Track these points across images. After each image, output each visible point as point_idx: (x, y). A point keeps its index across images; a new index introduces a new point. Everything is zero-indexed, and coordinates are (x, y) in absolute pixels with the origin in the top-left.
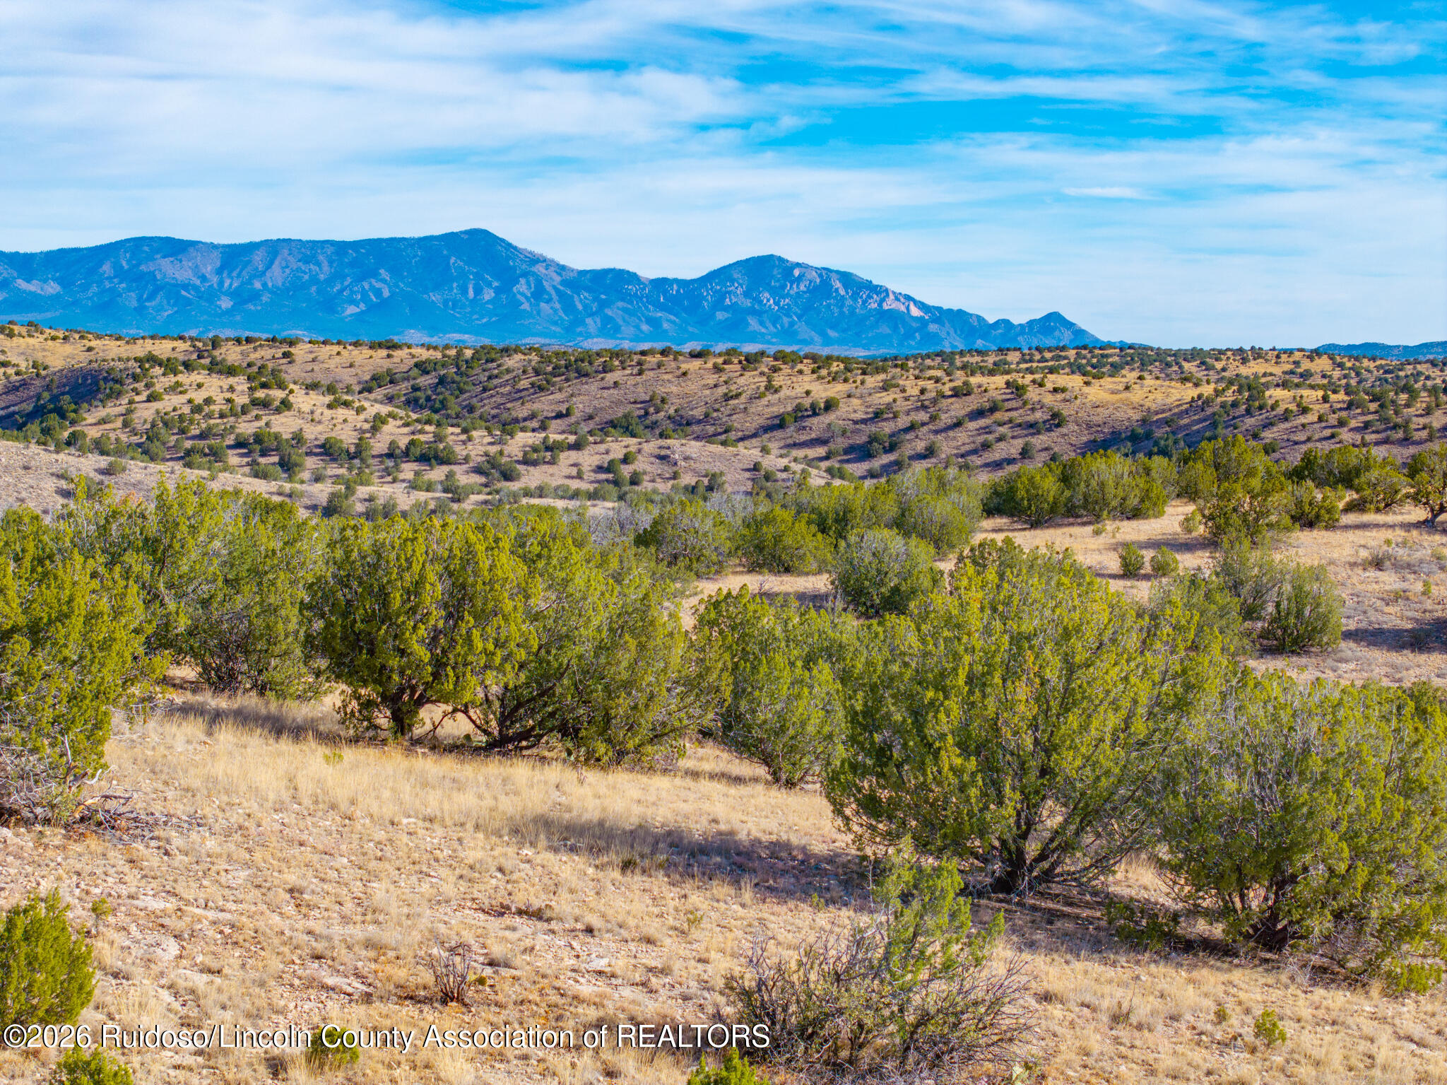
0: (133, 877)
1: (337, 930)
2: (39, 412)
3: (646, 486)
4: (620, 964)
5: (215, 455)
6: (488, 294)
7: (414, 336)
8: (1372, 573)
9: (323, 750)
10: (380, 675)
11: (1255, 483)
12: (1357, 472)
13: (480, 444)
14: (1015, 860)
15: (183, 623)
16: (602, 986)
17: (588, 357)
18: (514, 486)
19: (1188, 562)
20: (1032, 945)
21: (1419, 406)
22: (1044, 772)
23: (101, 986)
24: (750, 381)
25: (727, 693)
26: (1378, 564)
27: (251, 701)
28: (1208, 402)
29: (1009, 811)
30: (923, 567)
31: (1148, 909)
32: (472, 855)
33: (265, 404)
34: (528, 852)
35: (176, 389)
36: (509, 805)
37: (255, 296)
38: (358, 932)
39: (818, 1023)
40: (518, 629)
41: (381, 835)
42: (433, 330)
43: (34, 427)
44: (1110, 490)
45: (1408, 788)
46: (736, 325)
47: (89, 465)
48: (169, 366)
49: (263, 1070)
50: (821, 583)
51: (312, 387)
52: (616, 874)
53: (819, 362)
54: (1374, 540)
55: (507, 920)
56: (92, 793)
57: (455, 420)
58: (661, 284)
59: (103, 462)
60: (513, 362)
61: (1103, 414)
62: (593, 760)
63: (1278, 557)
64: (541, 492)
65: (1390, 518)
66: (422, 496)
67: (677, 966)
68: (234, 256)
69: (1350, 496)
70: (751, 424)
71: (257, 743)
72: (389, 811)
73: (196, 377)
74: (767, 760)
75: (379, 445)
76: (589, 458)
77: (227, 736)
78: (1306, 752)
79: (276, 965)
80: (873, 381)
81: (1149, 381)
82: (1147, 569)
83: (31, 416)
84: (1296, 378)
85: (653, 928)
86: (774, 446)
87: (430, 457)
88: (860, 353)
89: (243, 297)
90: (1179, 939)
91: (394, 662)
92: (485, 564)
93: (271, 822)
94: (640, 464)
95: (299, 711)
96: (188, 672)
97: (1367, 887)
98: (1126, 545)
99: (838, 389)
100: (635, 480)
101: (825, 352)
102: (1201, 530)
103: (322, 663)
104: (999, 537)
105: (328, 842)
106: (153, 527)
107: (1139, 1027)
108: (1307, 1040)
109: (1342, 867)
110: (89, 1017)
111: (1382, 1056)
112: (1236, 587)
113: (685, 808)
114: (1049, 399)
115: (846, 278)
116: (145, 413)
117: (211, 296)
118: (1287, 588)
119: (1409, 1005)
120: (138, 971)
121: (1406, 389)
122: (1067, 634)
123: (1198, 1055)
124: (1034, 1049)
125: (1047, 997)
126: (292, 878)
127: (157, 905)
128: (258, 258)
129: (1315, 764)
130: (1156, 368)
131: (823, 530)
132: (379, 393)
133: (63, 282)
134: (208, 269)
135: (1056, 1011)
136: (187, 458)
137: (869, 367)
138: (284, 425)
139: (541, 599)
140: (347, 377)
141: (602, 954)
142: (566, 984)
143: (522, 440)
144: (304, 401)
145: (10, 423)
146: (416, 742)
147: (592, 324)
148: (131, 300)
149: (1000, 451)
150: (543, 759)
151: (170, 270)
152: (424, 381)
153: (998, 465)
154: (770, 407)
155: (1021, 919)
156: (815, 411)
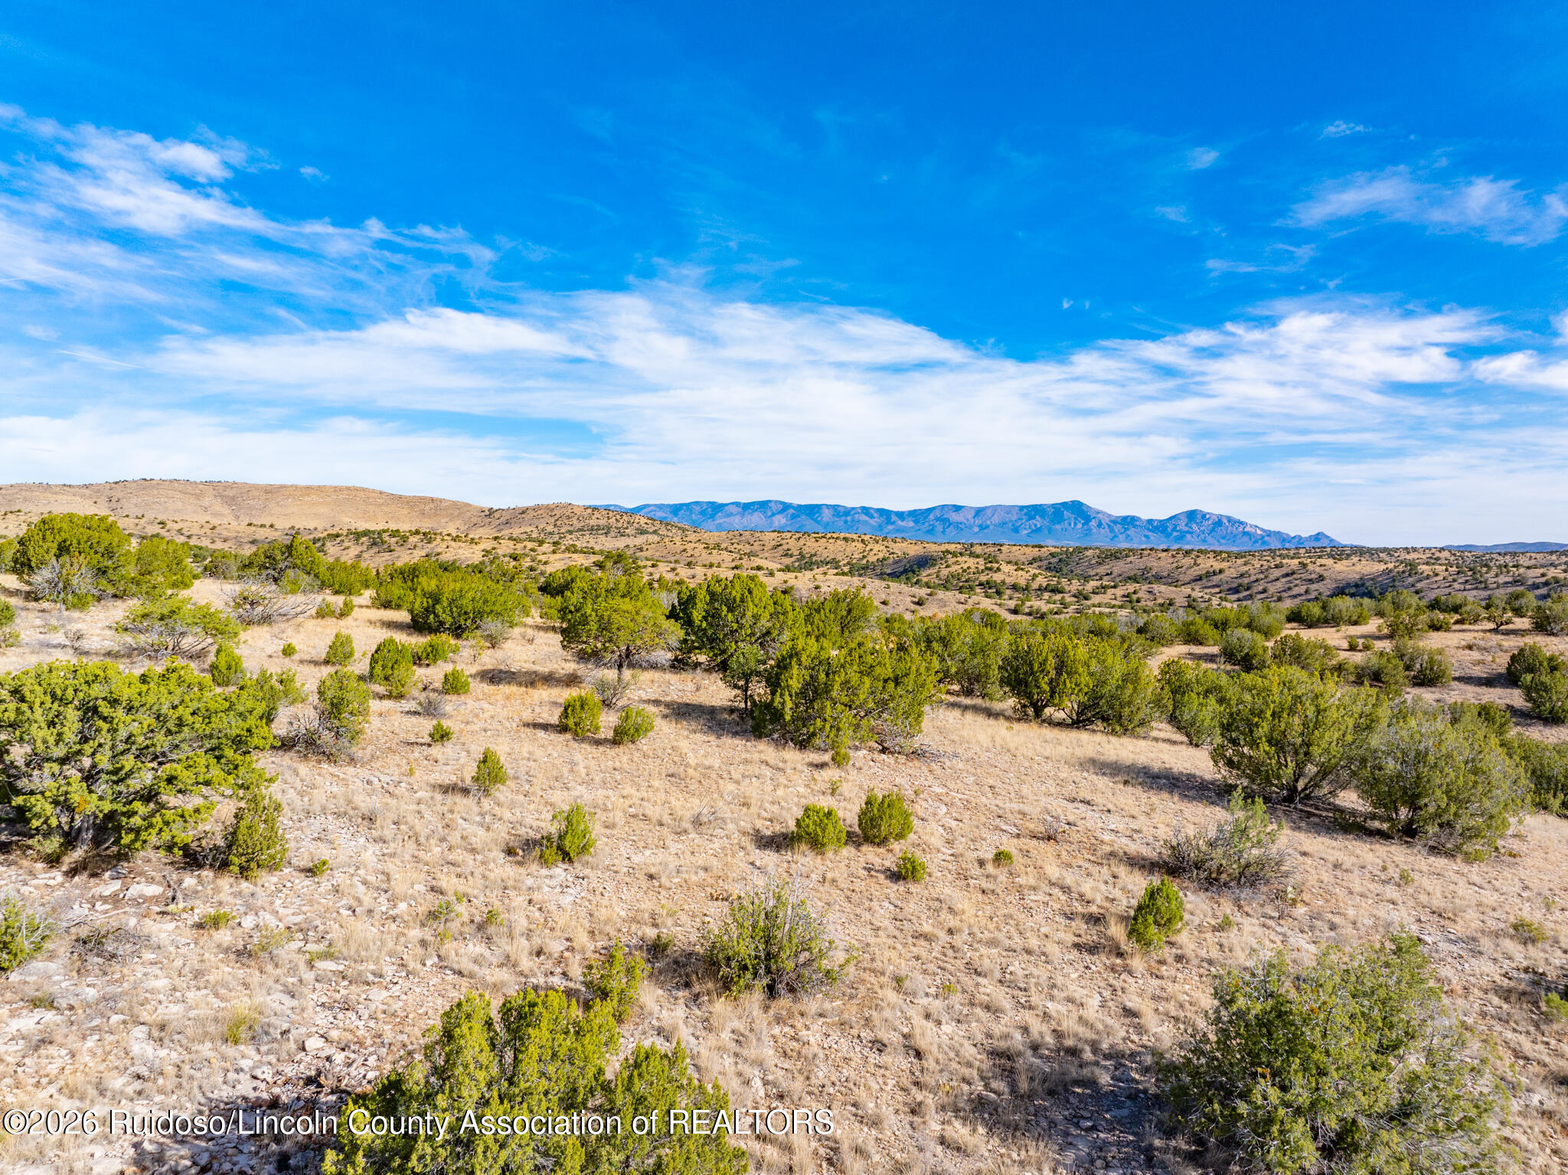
0: (930, 778)
1: (1008, 805)
2: (905, 571)
3: (1143, 603)
4: (1121, 827)
5: (971, 588)
6: (1079, 526)
7: (1050, 542)
8: (1467, 652)
9: (1007, 724)
10: (1029, 696)
11: (1412, 611)
12: (1460, 606)
13: (1075, 585)
14: (1293, 790)
15: (953, 670)
16: (1113, 837)
17: (1120, 551)
18: (1088, 603)
19: (1379, 645)
20: (1299, 828)
21: (1492, 573)
22: (1306, 754)
23: (915, 822)
24: (1187, 561)
25: (1171, 708)
26: (1470, 647)
27: (978, 701)
28: (1391, 571)
29: (1290, 771)
30: (1260, 645)
31: (1353, 813)
32: (1063, 775)
33: (990, 569)
34: (1085, 774)
35: (957, 563)
36: (1079, 752)
37: (987, 527)
38: (1016, 806)
39: (1203, 862)
40: (1085, 679)
41: (1027, 764)
42: (1058, 539)
43: (903, 577)
44: (1344, 613)
45: (1475, 772)
46: (1181, 538)
47: (923, 592)
48: (954, 555)
49: (976, 865)
50: (1215, 650)
51: (1009, 562)
52: (1121, 786)
53: (1217, 553)
54: (1469, 637)
55: (1076, 804)
56: (917, 742)
57: (1064, 576)
58: (1150, 521)
59: (929, 591)
60: (1089, 553)
61: (1342, 576)
62: (1114, 732)
63: (1421, 644)
64: (1099, 605)
65: (1476, 627)
66: (1052, 606)
67: (1145, 829)
68: (979, 511)
69: (1457, 617)
70: (1187, 579)
71: (981, 719)
72: (1030, 754)
73: (964, 558)
74: (1188, 735)
75: (1035, 585)
76: (1119, 592)
77: (969, 716)
78: (1427, 754)
79: (983, 819)
80: (1240, 561)
81: (1364, 562)
82: (1360, 647)
83: (902, 573)
84: (1433, 560)
85: (1135, 811)
86: (1197, 588)
87: (1055, 590)
88: (1235, 549)
89: (982, 527)
90: (1366, 829)
91: (1035, 691)
92: (1071, 653)
93: (984, 756)
94: (1140, 595)
95: (997, 706)
96: (956, 687)
97: (1455, 814)
98: (1351, 637)
99: (1224, 565)
100: (1138, 601)
101: (1219, 549)
102: (1386, 631)
103: (1007, 689)
104: (1293, 633)
105: (1005, 766)
106: (943, 633)
107: (1346, 871)
108: (1426, 882)
109: (1443, 805)
110: (912, 837)
111: (1460, 893)
112: (1401, 657)
113: (1152, 755)
114: (1318, 569)
115: (1229, 519)
116: (945, 572)
117: (970, 527)
118: (1426, 657)
119: (1475, 867)
120: (931, 818)
121: (1486, 565)
123: (1372, 886)
124: (1298, 877)
125: (1304, 854)
126: (991, 782)
127: (939, 790)
128: (989, 512)
129: (1431, 759)
130: (1367, 556)
131: (1216, 627)
132: (1035, 565)
133: (916, 522)
134: (970, 517)
135: (1309, 861)
136: (961, 590)
137: (1238, 556)
138: (997, 577)
139: (1094, 666)
140: (1023, 559)
141: (1115, 822)
142: (1098, 834)
143: (1092, 584)
144: (1005, 568)
145: (894, 576)
146: (1044, 721)
147: (1122, 537)
148: (940, 528)
149: (1295, 591)
150: (1094, 731)
151: (955, 517)
152: (1053, 560)
153: (1295, 596)
154: (1195, 572)
155: (1295, 816)
156: (1214, 573)
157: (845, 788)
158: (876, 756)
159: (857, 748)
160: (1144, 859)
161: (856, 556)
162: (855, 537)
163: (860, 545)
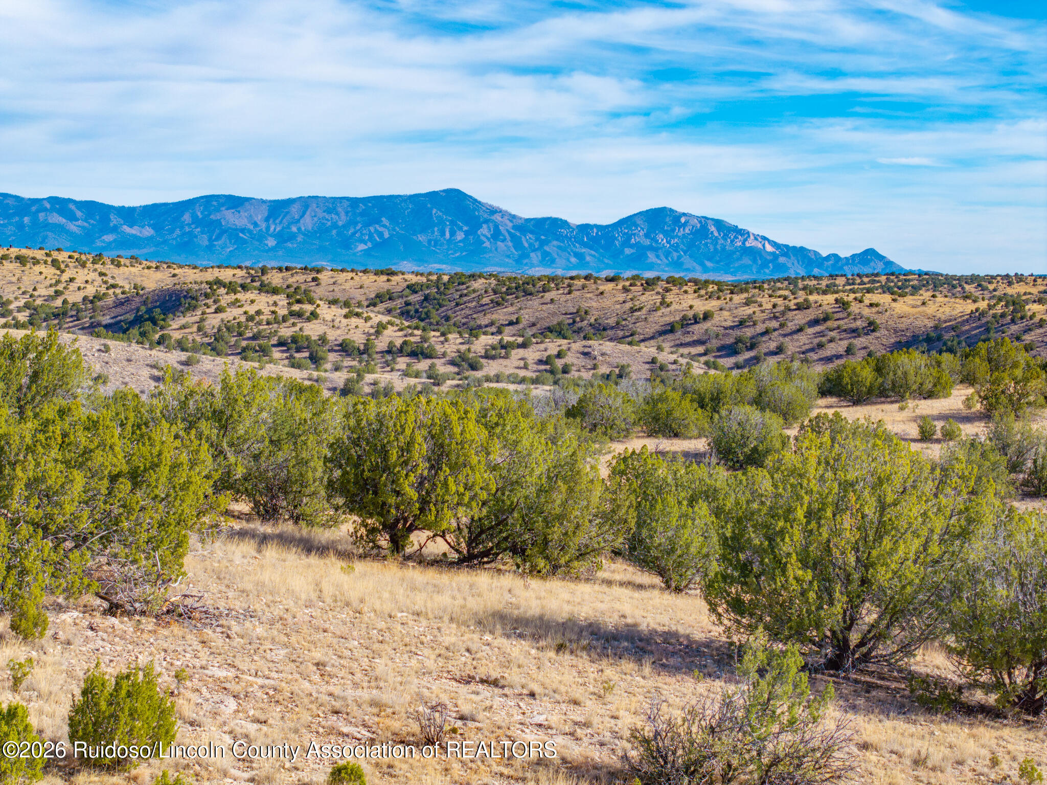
0: (204, 653)
1: (350, 693)
2: (138, 321)
3: (574, 374)
4: (555, 719)
5: (264, 351)
6: (460, 236)
7: (406, 266)
9: (342, 564)
10: (382, 509)
11: (1018, 373)
13: (454, 344)
14: (842, 646)
15: (240, 472)
16: (540, 736)
17: (532, 281)
18: (479, 374)
19: (968, 430)
20: (854, 708)
22: (863, 582)
23: (181, 731)
24: (649, 298)
25: (633, 524)
27: (288, 528)
28: (983, 314)
29: (838, 609)
30: (775, 433)
31: (939, 683)
32: (448, 640)
33: (299, 315)
34: (488, 637)
35: (235, 304)
36: (474, 604)
37: (292, 237)
38: (365, 695)
39: (698, 763)
40: (481, 477)
41: (382, 625)
42: (421, 261)
43: (135, 331)
44: (911, 377)
46: (639, 258)
47: (173, 358)
48: (231, 288)
50: (700, 445)
51: (333, 302)
52: (552, 654)
53: (700, 285)
55: (473, 687)
56: (175, 593)
57: (436, 326)
58: (585, 228)
59: (184, 356)
60: (478, 284)
61: (906, 322)
62: (535, 571)
63: (1035, 427)
64: (498, 378)
66: (413, 381)
67: (596, 720)
68: (277, 208)
70: (650, 330)
71: (293, 558)
72: (388, 607)
73: (250, 295)
74: (661, 572)
75: (381, 344)
76: (532, 354)
77: (271, 553)
79: (306, 717)
80: (738, 298)
81: (940, 299)
82: (939, 435)
83: (132, 324)
85: (578, 693)
86: (667, 346)
87: (418, 353)
88: (729, 278)
89: (283, 238)
90: (963, 705)
91: (392, 500)
92: (458, 430)
93: (303, 615)
94: (569, 359)
95: (324, 535)
96: (243, 507)
98: (923, 418)
99: (712, 305)
100: (565, 370)
101: (703, 277)
102: (978, 407)
103: (340, 501)
104: (830, 412)
105: (344, 630)
106: (219, 402)
107: (934, 769)
112: (1004, 449)
113: (602, 607)
114: (866, 312)
115: (719, 224)
116: (214, 321)
117: (261, 237)
118: (1042, 449)
120: (208, 721)
122: (880, 482)
125: (865, 746)
126: (318, 655)
127: (221, 673)
128: (295, 210)
130: (945, 289)
131: (702, 406)
132: (381, 307)
133: (156, 228)
134: (259, 218)
135: (872, 756)
136: (243, 353)
137: (735, 288)
138: (312, 330)
139: (498, 455)
140: (358, 295)
141: (541, 712)
142: (516, 732)
143: (484, 341)
144: (327, 313)
145: (118, 329)
146: (408, 558)
147: (535, 257)
148: (204, 240)
149: (831, 350)
150: (499, 571)
151: (231, 218)
152: (414, 298)
153: (829, 359)
154: (664, 317)
155: (846, 689)
156: (696, 320)
157: (40, 677)
158: (98, 620)
159: (59, 608)
160: (595, 767)
161: (42, 291)
162: (39, 255)
163: (50, 271)
